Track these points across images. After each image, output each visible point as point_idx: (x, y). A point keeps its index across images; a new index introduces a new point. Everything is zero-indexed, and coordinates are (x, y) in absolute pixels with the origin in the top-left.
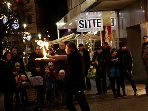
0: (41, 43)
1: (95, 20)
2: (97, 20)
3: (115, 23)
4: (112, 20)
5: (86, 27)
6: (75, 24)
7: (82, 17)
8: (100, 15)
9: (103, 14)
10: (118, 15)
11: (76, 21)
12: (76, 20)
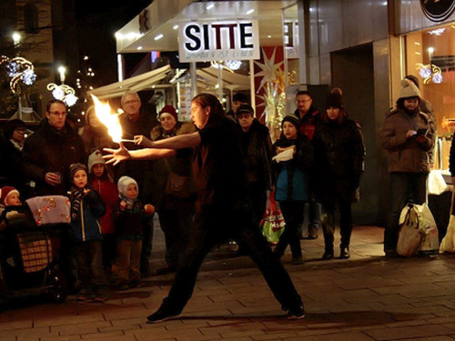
0: (66, 94)
1: (236, 25)
2: (242, 26)
3: (296, 36)
4: (286, 27)
5: (207, 47)
6: (173, 38)
7: (194, 16)
8: (252, 11)
9: (260, 10)
10: (307, 12)
11: (176, 27)
12: (177, 24)
